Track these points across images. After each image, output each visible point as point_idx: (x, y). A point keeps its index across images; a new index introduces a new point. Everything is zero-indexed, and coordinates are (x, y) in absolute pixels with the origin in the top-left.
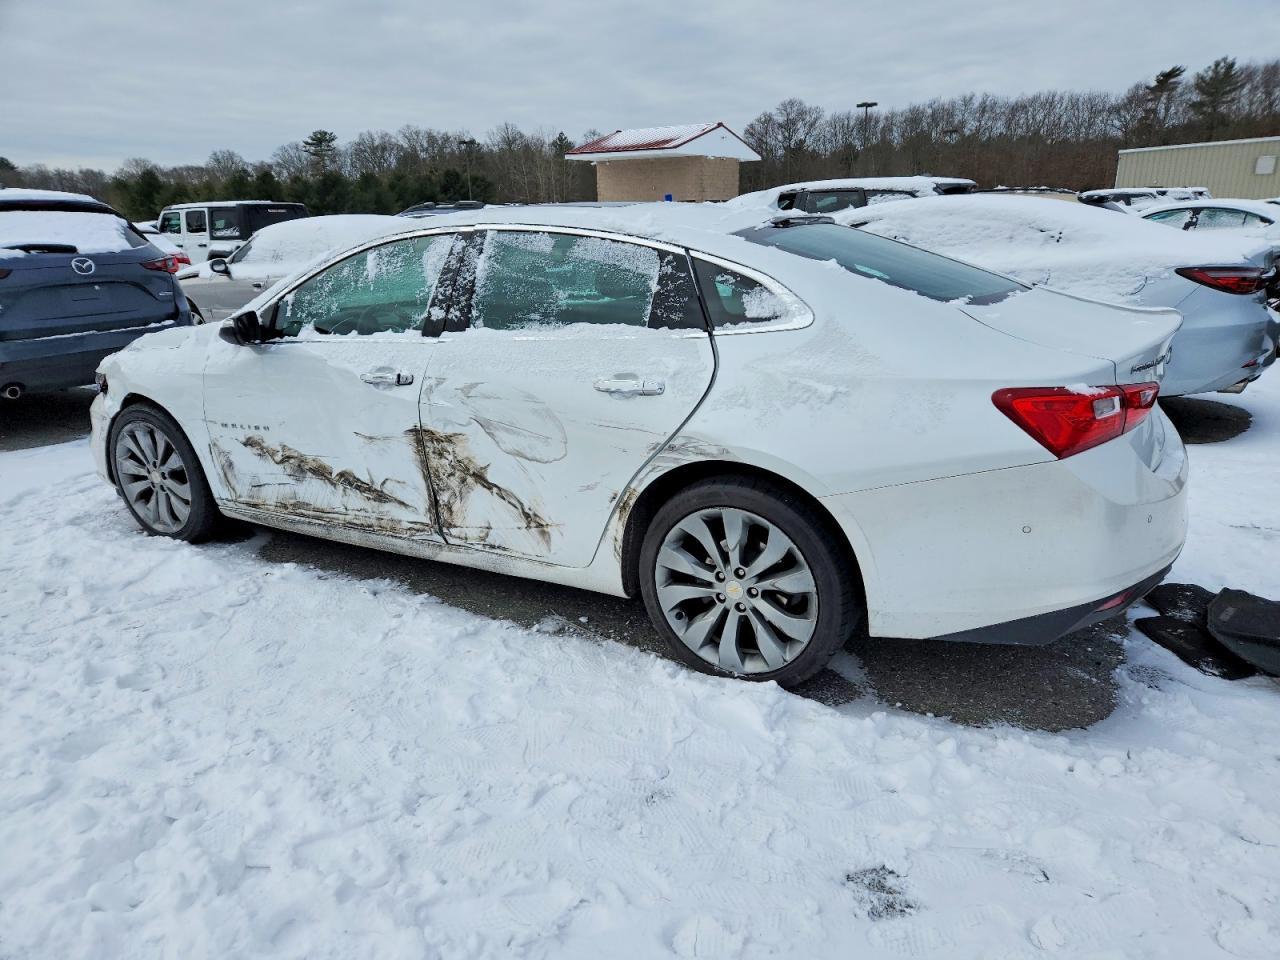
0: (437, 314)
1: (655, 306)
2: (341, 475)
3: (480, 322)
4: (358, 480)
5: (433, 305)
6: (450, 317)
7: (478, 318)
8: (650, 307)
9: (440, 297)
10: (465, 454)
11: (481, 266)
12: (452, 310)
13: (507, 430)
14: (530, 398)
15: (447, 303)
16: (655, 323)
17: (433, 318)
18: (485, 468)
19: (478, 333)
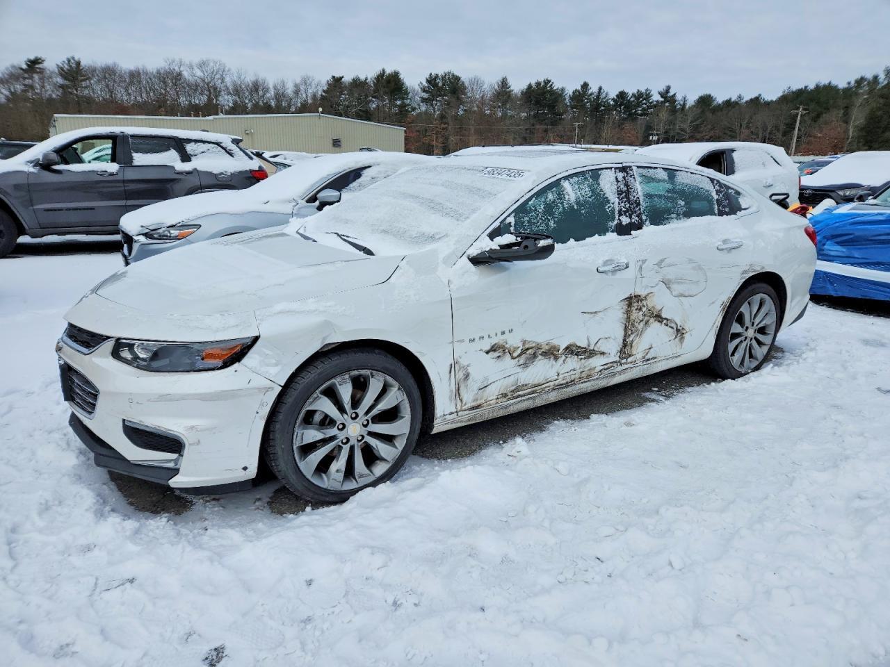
0: (625, 220)
1: (719, 205)
2: (567, 348)
3: (648, 223)
4: (579, 347)
5: (620, 215)
6: (633, 221)
7: (646, 220)
8: (716, 206)
9: (624, 209)
10: (652, 305)
11: (639, 189)
12: (633, 217)
13: (678, 283)
14: (691, 261)
15: (628, 212)
16: (721, 214)
17: (624, 223)
18: (661, 310)
19: (649, 229)
